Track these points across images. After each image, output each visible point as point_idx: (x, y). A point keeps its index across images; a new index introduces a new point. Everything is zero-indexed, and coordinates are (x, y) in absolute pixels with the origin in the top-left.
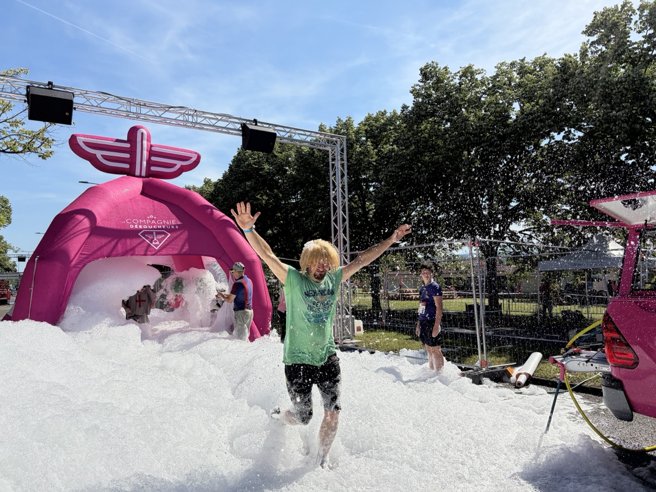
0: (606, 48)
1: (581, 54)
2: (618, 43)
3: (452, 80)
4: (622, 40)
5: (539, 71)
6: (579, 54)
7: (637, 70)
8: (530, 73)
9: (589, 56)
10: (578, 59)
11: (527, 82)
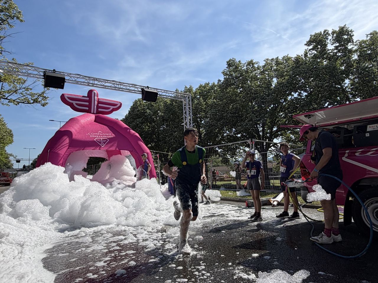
0: (317, 52)
1: (304, 55)
2: (322, 50)
3: (243, 67)
4: (324, 48)
5: (285, 63)
6: (303, 55)
7: (331, 63)
8: (280, 64)
9: (309, 56)
10: (303, 57)
11: (279, 68)
